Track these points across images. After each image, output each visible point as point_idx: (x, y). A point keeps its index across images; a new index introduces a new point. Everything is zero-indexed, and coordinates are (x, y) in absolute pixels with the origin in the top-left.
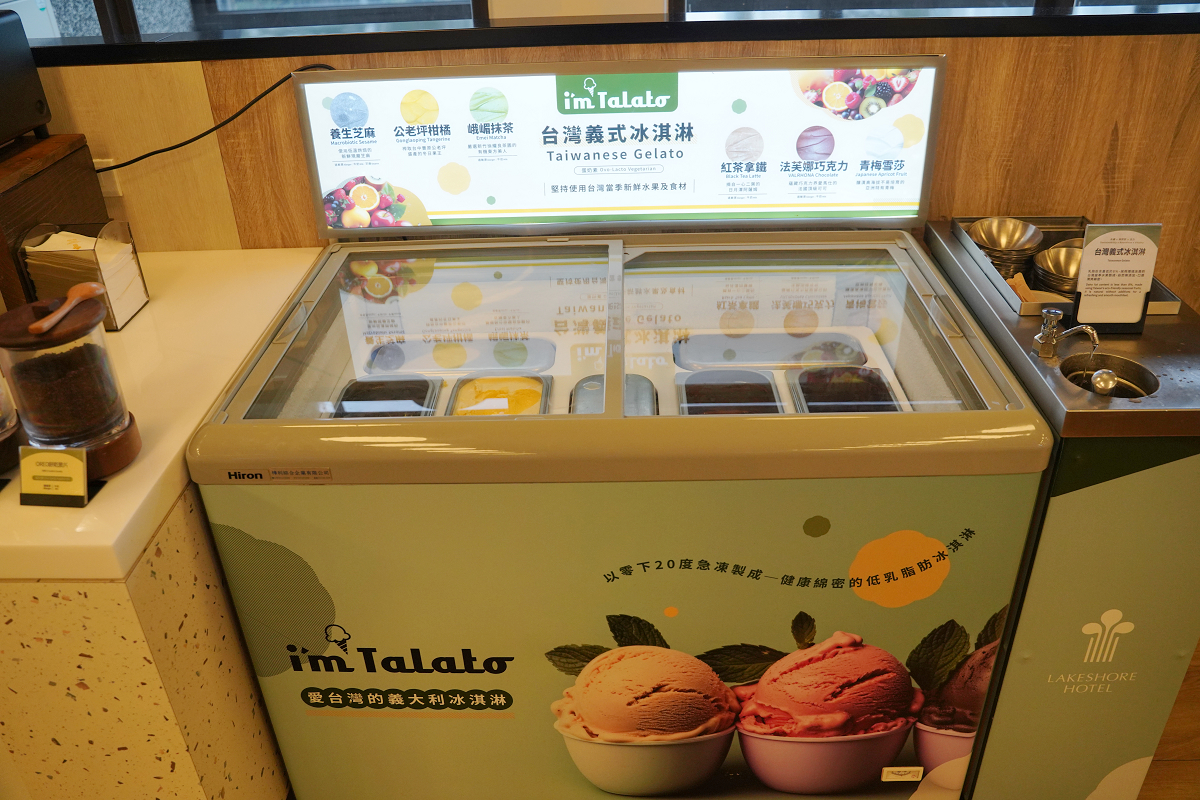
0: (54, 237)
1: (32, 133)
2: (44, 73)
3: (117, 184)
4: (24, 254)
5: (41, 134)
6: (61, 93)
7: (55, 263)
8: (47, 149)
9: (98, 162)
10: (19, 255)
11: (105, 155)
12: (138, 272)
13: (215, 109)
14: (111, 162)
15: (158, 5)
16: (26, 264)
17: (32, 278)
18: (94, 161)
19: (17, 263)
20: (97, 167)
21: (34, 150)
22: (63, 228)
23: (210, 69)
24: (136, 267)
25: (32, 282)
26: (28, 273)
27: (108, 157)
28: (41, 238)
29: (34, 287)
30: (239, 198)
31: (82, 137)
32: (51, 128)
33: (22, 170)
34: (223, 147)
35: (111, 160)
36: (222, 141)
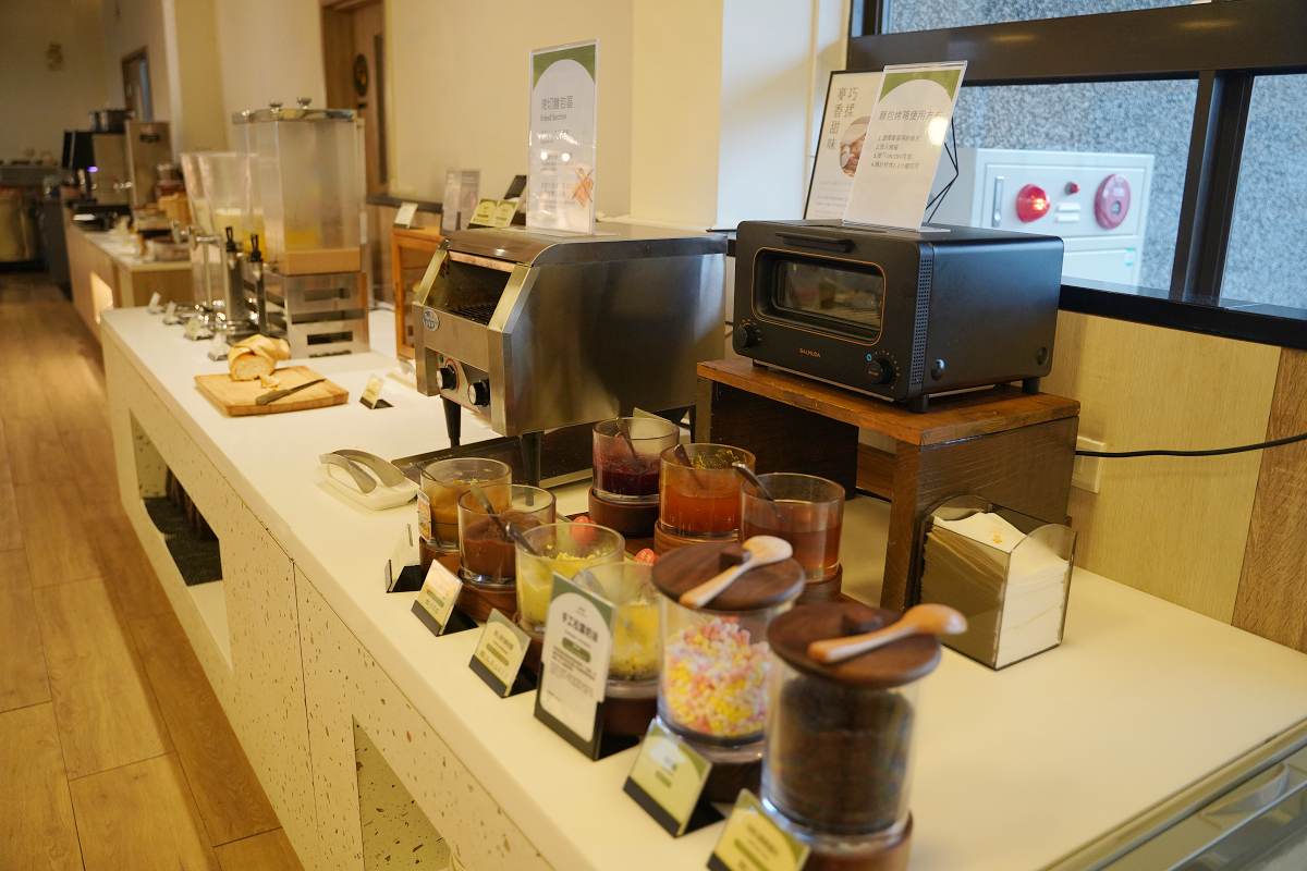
0: (980, 517)
1: (1019, 384)
2: (1065, 317)
3: (1098, 477)
4: (931, 523)
5: (1030, 387)
6: (1078, 346)
7: (959, 552)
8: (1025, 408)
9: (1084, 441)
10: (923, 524)
11: (1097, 436)
12: (1061, 601)
13: (1275, 418)
14: (1102, 446)
15: (1270, 288)
16: (926, 537)
17: (926, 558)
18: (1078, 437)
19: (917, 532)
20: (1080, 447)
21: (1007, 404)
22: (996, 509)
23: (1292, 361)
24: (1061, 595)
25: (923, 561)
26: (924, 550)
27: (1101, 440)
28: (964, 511)
29: (923, 568)
30: (1258, 552)
31: (1077, 406)
32: (1045, 385)
33: (977, 423)
34: (1264, 475)
35: (1102, 444)
36: (1265, 466)
